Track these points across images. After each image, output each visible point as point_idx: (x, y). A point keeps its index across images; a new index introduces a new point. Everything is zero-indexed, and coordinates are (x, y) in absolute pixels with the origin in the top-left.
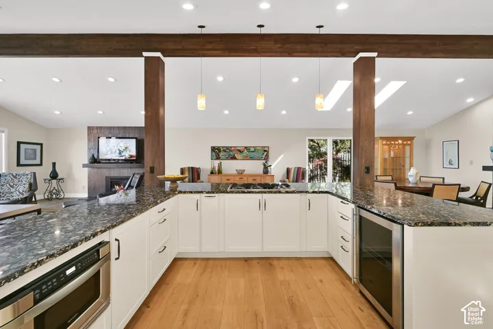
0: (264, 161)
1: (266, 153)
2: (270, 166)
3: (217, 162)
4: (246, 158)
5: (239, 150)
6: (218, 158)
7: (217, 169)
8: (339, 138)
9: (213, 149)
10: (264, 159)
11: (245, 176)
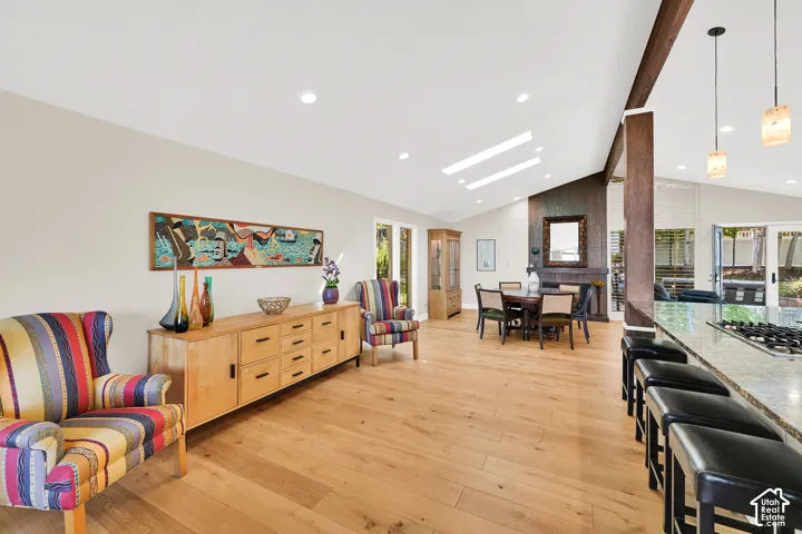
3: (190, 279)
4: (277, 261)
6: (186, 262)
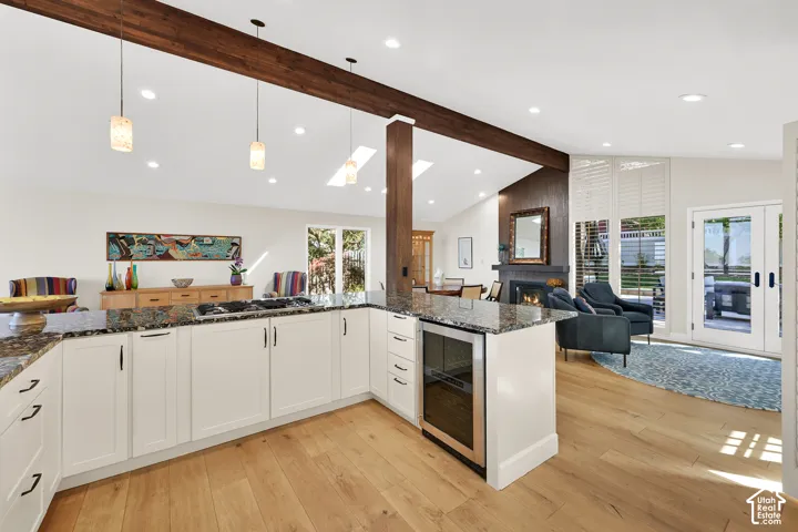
0: (233, 263)
1: (235, 248)
2: (245, 270)
3: (122, 268)
4: (194, 257)
5: (177, 242)
6: (126, 256)
7: (123, 280)
8: (349, 228)
9: (113, 238)
10: (233, 259)
11: (193, 290)
